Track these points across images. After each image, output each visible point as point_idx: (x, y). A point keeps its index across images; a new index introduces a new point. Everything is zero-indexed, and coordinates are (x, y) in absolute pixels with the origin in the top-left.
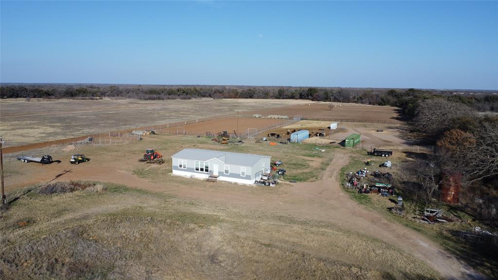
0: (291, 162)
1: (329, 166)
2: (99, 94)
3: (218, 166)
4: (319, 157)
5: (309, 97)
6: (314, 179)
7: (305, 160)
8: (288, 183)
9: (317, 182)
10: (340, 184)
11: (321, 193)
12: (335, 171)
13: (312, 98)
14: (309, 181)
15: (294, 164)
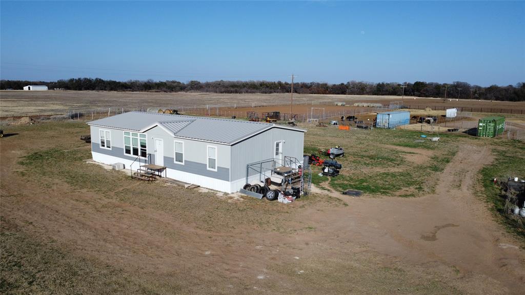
0: (364, 154)
1: (450, 164)
2: (178, 88)
3: (162, 143)
4: (428, 148)
5: (416, 93)
6: (412, 189)
7: (397, 152)
8: (336, 194)
9: (423, 198)
10: (492, 210)
11: (433, 238)
12: (468, 175)
13: (419, 93)
14: (397, 193)
15: (371, 157)
